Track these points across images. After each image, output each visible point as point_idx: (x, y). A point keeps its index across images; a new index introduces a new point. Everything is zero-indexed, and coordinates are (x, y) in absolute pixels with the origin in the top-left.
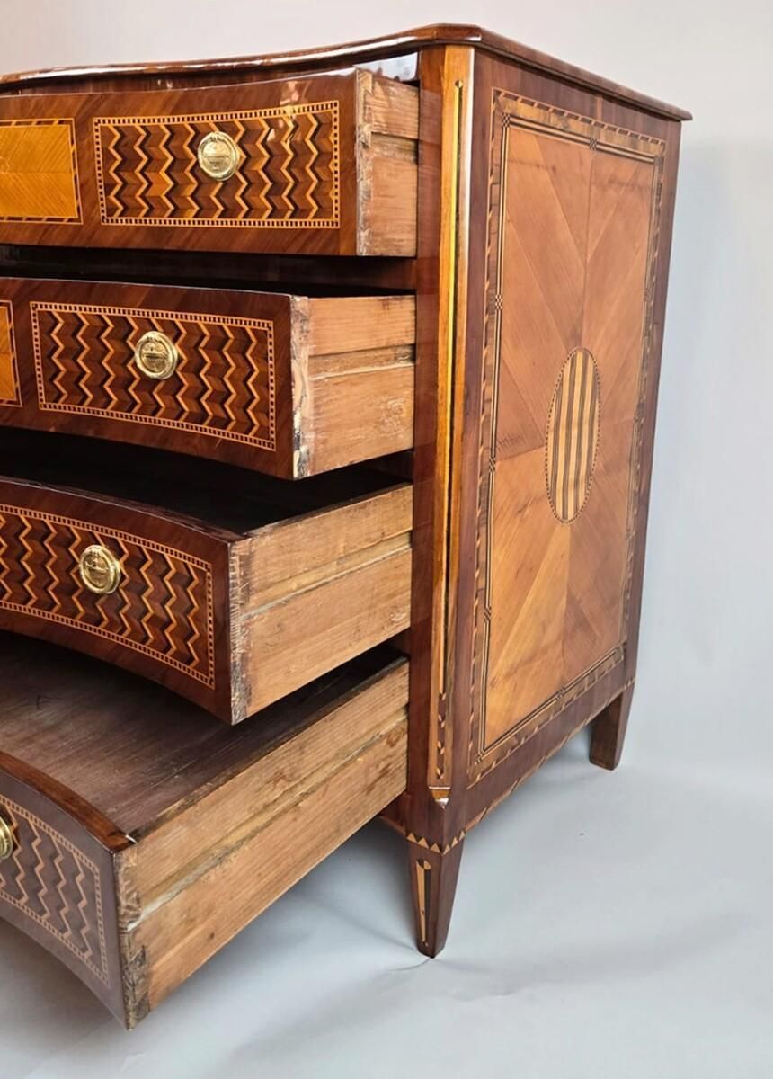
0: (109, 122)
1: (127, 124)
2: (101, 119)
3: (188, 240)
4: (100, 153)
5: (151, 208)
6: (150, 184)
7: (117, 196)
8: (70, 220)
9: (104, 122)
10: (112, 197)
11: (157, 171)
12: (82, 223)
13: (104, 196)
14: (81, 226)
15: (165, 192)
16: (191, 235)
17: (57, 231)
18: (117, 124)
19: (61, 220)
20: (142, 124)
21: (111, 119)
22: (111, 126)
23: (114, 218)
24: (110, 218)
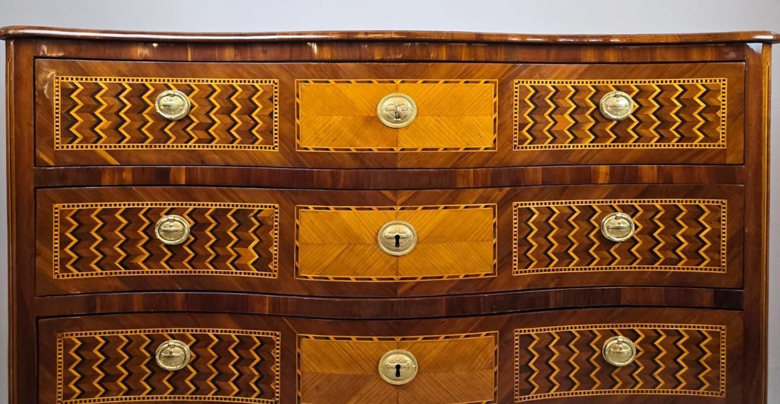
0: (527, 82)
1: (540, 84)
2: (521, 80)
3: (583, 157)
4: (518, 103)
5: (555, 138)
6: (556, 122)
7: (528, 131)
8: (486, 149)
9: (523, 82)
10: (524, 131)
11: (562, 113)
12: (496, 151)
13: (517, 131)
14: (496, 152)
15: (568, 127)
16: (586, 154)
17: (472, 157)
18: (533, 84)
19: (478, 149)
20: (552, 84)
21: (529, 81)
22: (528, 85)
23: (524, 145)
24: (520, 146)
